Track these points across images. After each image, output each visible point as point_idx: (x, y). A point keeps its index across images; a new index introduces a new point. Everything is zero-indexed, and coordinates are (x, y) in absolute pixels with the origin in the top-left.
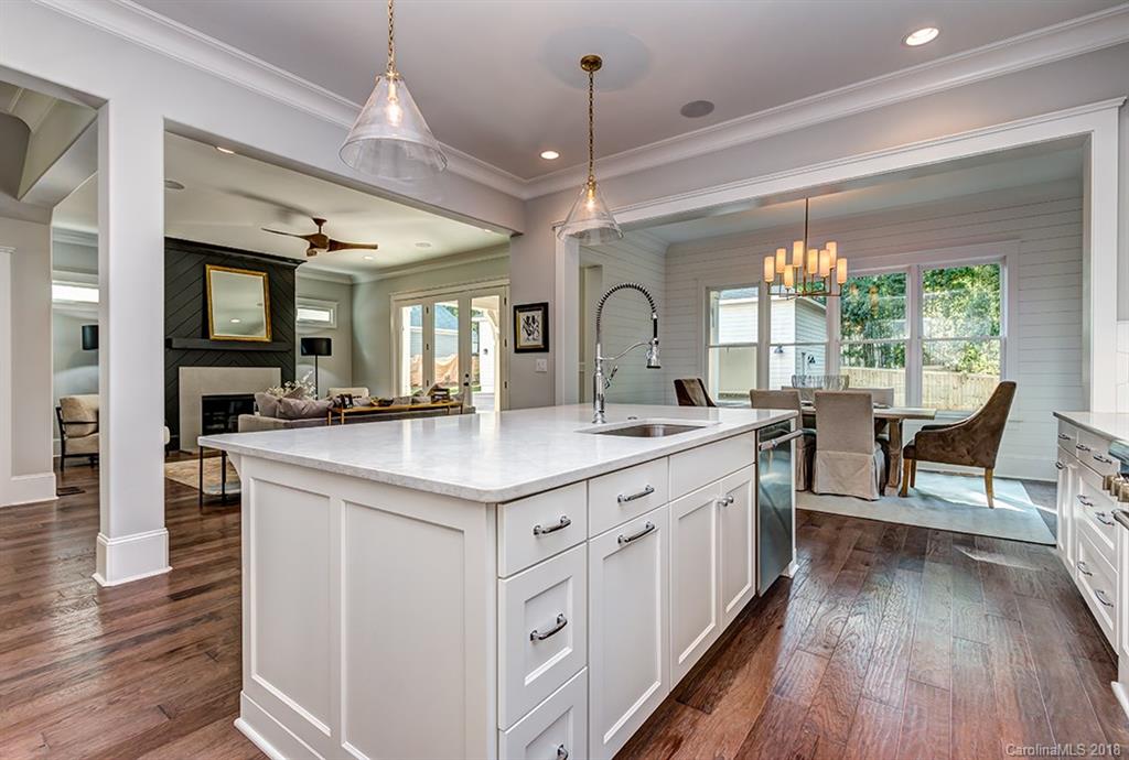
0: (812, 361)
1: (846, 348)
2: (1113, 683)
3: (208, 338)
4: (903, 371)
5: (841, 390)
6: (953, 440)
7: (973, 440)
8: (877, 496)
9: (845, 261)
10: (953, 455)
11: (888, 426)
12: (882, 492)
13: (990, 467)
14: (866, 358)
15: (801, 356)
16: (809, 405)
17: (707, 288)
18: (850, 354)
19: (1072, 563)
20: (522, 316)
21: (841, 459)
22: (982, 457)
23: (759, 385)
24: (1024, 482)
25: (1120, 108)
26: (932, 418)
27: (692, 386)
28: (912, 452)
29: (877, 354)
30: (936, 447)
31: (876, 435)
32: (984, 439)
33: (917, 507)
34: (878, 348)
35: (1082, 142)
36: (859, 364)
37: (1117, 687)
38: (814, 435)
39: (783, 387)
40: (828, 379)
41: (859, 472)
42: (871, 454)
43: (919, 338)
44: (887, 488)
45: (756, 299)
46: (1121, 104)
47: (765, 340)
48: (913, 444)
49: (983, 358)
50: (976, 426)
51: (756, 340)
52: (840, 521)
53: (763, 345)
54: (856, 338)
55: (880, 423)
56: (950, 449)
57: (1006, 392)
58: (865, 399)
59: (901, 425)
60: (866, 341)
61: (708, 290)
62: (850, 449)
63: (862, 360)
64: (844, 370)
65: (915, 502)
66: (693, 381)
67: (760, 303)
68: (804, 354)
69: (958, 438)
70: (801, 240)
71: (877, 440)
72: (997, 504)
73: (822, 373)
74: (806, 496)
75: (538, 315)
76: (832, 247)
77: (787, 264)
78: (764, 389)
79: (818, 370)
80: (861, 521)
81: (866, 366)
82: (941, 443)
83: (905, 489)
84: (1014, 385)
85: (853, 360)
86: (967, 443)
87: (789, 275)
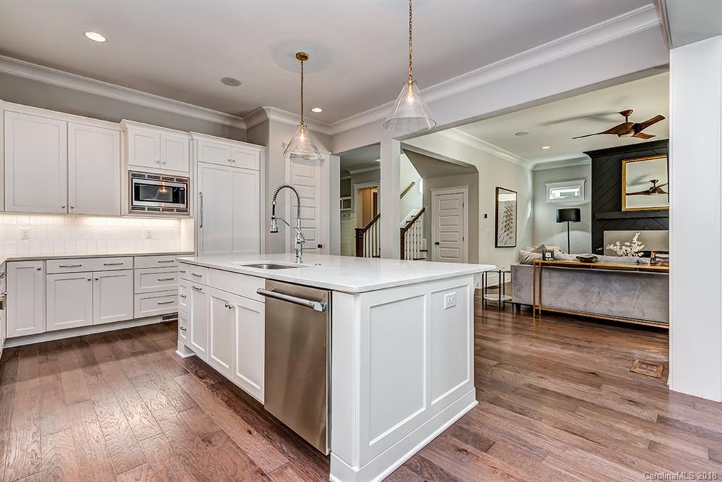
3: (620, 209)
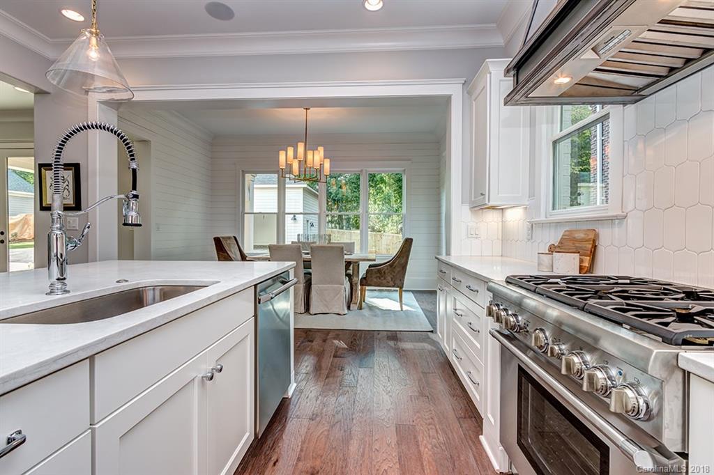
0: (312, 225)
1: (330, 218)
2: (480, 436)
4: (358, 231)
5: (326, 245)
6: (384, 272)
7: (394, 272)
8: (346, 312)
9: (328, 160)
10: (384, 282)
11: (352, 266)
12: (349, 308)
13: (401, 288)
14: (339, 224)
15: (306, 222)
16: (308, 254)
17: (243, 171)
18: (331, 222)
19: (448, 348)
20: (48, 175)
21: (326, 290)
22: (398, 282)
23: (278, 241)
24: (413, 292)
25: (463, 84)
26: (374, 260)
27: (228, 242)
28: (364, 281)
29: (344, 222)
30: (376, 278)
31: (346, 271)
32: (399, 272)
33: (367, 315)
34: (345, 219)
35: (447, 100)
36: (336, 228)
37: (482, 438)
38: (310, 274)
39: (292, 242)
40: (320, 237)
41: (337, 297)
42: (343, 285)
43: (367, 212)
44: (351, 305)
45: (276, 186)
46: (463, 82)
47: (282, 210)
48: (365, 276)
49: (389, 225)
50: (395, 264)
51: (276, 211)
52: (326, 333)
53: (281, 215)
54: (336, 213)
55: (348, 264)
56: (382, 278)
57: (408, 243)
58: (340, 250)
59: (359, 265)
60: (340, 214)
61: (244, 173)
62: (331, 282)
63: (337, 225)
64: (329, 231)
65: (365, 312)
66: (229, 238)
67: (279, 189)
68: (308, 221)
69: (386, 271)
70: (302, 142)
71: (347, 275)
72: (405, 308)
73: (316, 232)
74: (306, 317)
75: (69, 175)
76: (321, 149)
77: (294, 158)
78: (281, 244)
79: (315, 231)
80: (337, 332)
81: (340, 229)
82: (379, 275)
83: (361, 304)
84: (411, 240)
85: (333, 225)
86: (391, 274)
87: (295, 166)
